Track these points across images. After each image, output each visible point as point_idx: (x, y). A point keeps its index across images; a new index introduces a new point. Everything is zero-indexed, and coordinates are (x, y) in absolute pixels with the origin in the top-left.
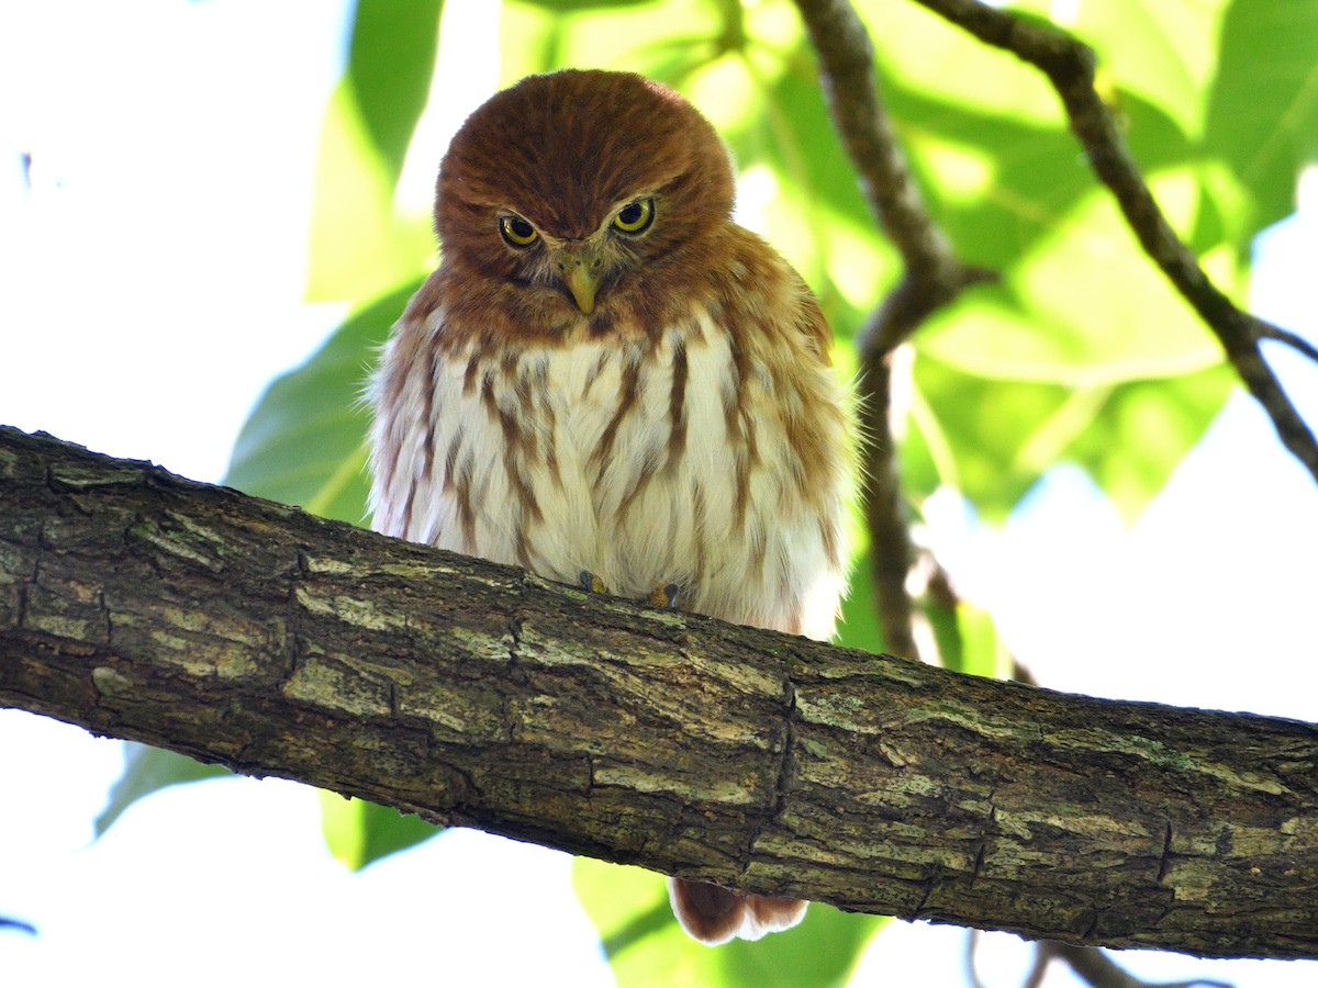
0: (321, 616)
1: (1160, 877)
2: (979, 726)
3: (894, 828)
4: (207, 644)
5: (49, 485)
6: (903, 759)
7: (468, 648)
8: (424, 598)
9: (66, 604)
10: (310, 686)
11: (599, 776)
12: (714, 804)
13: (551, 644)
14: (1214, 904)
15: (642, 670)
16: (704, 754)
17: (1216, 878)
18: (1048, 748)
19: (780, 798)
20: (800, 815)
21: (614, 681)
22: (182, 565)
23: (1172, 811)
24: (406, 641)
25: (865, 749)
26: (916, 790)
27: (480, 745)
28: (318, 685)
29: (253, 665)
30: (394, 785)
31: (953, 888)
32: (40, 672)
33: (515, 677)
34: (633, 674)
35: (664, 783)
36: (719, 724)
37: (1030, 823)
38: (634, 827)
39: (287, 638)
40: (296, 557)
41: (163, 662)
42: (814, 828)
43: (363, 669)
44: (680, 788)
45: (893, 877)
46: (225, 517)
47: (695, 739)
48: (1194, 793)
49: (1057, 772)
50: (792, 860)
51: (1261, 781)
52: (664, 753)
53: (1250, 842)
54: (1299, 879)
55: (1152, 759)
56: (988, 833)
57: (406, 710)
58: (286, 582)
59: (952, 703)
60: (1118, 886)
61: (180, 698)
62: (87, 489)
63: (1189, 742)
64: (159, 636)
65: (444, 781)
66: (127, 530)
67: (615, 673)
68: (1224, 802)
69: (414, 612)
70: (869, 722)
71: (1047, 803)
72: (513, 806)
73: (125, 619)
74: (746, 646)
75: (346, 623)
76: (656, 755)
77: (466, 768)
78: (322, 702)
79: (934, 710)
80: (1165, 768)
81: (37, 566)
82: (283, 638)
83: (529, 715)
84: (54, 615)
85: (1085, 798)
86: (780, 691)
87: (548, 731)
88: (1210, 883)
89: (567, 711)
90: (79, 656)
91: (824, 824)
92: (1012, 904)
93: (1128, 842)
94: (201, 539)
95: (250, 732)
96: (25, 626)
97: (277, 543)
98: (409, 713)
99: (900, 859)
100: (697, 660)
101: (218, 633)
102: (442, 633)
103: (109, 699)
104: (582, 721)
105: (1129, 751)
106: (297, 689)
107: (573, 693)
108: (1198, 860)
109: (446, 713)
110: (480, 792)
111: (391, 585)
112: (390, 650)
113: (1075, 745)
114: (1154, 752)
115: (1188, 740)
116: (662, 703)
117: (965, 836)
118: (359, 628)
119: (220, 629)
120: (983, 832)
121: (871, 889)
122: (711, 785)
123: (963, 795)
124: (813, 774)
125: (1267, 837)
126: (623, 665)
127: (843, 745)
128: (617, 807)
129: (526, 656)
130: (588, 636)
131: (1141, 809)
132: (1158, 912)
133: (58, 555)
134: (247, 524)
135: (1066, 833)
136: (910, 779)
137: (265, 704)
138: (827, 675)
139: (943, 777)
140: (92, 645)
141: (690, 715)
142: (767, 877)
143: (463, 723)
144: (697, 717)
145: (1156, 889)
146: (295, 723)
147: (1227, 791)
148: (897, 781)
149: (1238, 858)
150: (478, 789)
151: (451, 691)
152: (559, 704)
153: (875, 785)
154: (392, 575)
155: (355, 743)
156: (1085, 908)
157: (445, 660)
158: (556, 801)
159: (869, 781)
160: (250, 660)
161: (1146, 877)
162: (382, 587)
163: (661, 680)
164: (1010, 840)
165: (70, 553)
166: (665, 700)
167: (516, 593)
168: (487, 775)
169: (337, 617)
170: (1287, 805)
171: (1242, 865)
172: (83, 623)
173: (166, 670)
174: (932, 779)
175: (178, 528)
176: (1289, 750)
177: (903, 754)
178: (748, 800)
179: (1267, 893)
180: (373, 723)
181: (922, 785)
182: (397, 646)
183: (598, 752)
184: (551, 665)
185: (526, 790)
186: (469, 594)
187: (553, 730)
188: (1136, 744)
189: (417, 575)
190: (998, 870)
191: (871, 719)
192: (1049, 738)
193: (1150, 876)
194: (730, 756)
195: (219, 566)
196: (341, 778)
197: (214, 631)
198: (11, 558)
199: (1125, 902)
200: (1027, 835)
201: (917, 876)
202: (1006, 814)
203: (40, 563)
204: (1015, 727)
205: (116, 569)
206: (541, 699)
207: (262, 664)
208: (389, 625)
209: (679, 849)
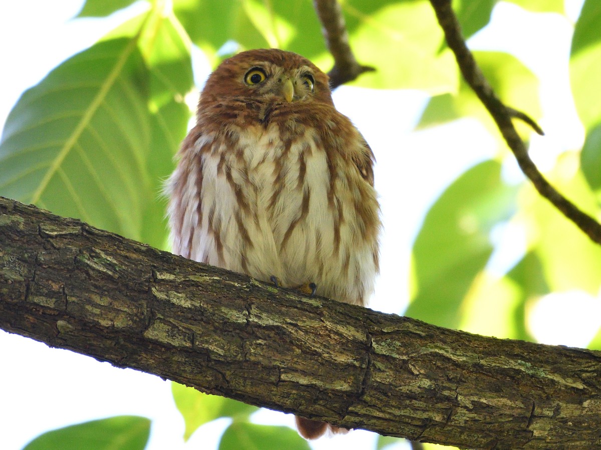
0: (162, 300)
1: (528, 426)
2: (451, 355)
3: (413, 402)
4: (110, 312)
5: (39, 234)
6: (418, 371)
7: (228, 317)
8: (207, 292)
9: (47, 291)
10: (156, 332)
11: (283, 377)
12: (333, 390)
13: (264, 315)
14: (550, 438)
15: (304, 328)
16: (330, 367)
17: (552, 427)
18: (482, 366)
19: (363, 389)
20: (371, 396)
21: (292, 333)
22: (100, 275)
23: (535, 396)
24: (200, 313)
25: (402, 366)
26: (424, 386)
27: (231, 362)
28: (159, 332)
29: (130, 322)
30: (188, 377)
31: (435, 429)
32: (32, 321)
33: (248, 331)
34: (300, 330)
35: (312, 380)
36: (338, 354)
37: (473, 401)
38: (296, 399)
39: (147, 311)
40: (151, 272)
41: (90, 319)
42: (377, 402)
43: (180, 326)
44: (318, 383)
45: (410, 424)
46: (118, 251)
47: (327, 361)
48: (545, 387)
49: (485, 377)
50: (365, 415)
51: (574, 382)
52: (313, 367)
53: (568, 410)
54: (588, 428)
55: (527, 372)
56: (454, 405)
57: (198, 345)
58: (147, 284)
59: (439, 344)
60: (509, 430)
61: (96, 335)
62: (57, 236)
63: (542, 363)
64: (89, 307)
65: (212, 376)
66: (75, 257)
67: (292, 329)
68: (558, 392)
69: (204, 299)
70: (404, 354)
71: (480, 392)
72: (242, 388)
73: (74, 299)
74: (348, 316)
75: (173, 304)
76: (309, 368)
77: (224, 372)
78: (161, 340)
79: (432, 348)
80: (532, 376)
81: (35, 273)
82: (145, 310)
83: (254, 349)
84: (41, 296)
85: (497, 390)
86: (365, 339)
87: (261, 356)
88: (549, 429)
89: (271, 347)
90: (51, 315)
91: (381, 400)
92: (460, 436)
93: (515, 410)
94: (109, 262)
95: (126, 352)
96: (28, 301)
97: (142, 265)
98: (199, 346)
99: (414, 416)
100: (328, 323)
101: (116, 307)
102: (216, 309)
103: (62, 335)
104: (277, 351)
105: (517, 368)
106: (150, 334)
107: (273, 339)
108: (545, 419)
109: (216, 347)
110: (228, 382)
111: (193, 285)
112: (193, 317)
113: (493, 365)
114: (527, 368)
115: (541, 362)
116: (313, 344)
117: (444, 407)
118: (180, 307)
119: (116, 305)
120: (452, 405)
121: (398, 428)
122: (333, 382)
123: (445, 388)
124: (378, 378)
125: (576, 409)
126: (295, 325)
127: (392, 364)
128: (289, 391)
129: (253, 321)
130: (280, 311)
131: (521, 395)
132: (524, 441)
133: (44, 268)
134: (128, 254)
135: (488, 406)
136: (421, 380)
137: (134, 340)
138: (385, 331)
139: (435, 380)
140: (58, 310)
141: (326, 350)
142: (352, 422)
143: (223, 351)
144: (328, 350)
145: (525, 431)
146: (147, 348)
147: (559, 387)
148: (415, 382)
149: (563, 418)
150: (227, 381)
151: (220, 337)
152: (268, 344)
153: (405, 383)
154: (193, 281)
155: (174, 359)
156: (492, 439)
157: (217, 322)
158: (262, 386)
159: (403, 382)
160: (129, 320)
161: (521, 426)
162: (188, 286)
163: (312, 333)
164: (462, 409)
165: (49, 267)
166: (314, 342)
167: (248, 290)
168: (232, 374)
169: (169, 301)
170: (585, 394)
171: (564, 421)
172: (54, 300)
173: (91, 323)
174: (431, 380)
175: (98, 256)
176: (586, 367)
177: (418, 369)
178: (349, 389)
179: (573, 433)
180: (183, 350)
181: (426, 383)
182: (195, 315)
183: (283, 366)
184: (264, 325)
185: (248, 382)
186: (227, 290)
187: (264, 356)
188: (519, 364)
189: (204, 281)
190: (456, 422)
191: (404, 352)
192: (482, 362)
193: (523, 425)
194: (342, 369)
195: (117, 276)
196: (164, 373)
197: (114, 306)
198: (22, 269)
199: (511, 437)
200: (471, 406)
201: (420, 423)
202: (462, 397)
203: (36, 272)
204: (467, 356)
205: (70, 276)
206: (259, 341)
207: (135, 322)
208: (192, 305)
209: (314, 409)
